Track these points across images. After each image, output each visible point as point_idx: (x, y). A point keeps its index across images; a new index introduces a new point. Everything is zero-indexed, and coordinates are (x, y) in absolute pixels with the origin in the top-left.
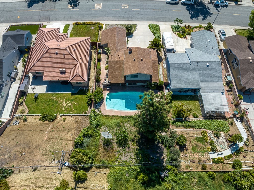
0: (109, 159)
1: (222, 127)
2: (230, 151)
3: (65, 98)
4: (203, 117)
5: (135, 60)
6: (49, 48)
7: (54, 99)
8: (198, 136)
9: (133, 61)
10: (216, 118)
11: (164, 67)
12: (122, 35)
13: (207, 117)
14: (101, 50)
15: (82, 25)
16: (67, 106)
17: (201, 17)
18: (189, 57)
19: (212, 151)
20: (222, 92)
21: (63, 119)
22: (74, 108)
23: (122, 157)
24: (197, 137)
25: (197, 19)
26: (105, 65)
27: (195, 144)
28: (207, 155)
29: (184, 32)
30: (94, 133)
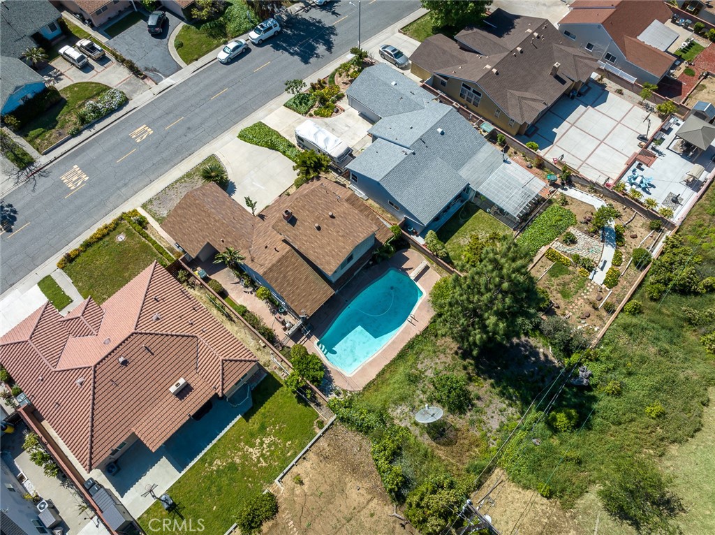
0: (474, 452)
1: (561, 220)
2: (609, 246)
3: (239, 441)
4: (514, 230)
5: (319, 228)
6: (93, 368)
7: (219, 466)
8: (548, 269)
9: (318, 232)
10: (534, 213)
11: (362, 196)
12: (220, 199)
13: (520, 223)
14: (199, 268)
15: (85, 251)
16: (265, 450)
17: (321, 49)
18: (397, 141)
19: (590, 271)
20: (504, 161)
21: (293, 483)
22: (286, 440)
23: (488, 426)
24: (550, 271)
25: (316, 57)
26: (246, 292)
27: (558, 285)
28: (592, 284)
29: (323, 101)
30: (397, 437)
